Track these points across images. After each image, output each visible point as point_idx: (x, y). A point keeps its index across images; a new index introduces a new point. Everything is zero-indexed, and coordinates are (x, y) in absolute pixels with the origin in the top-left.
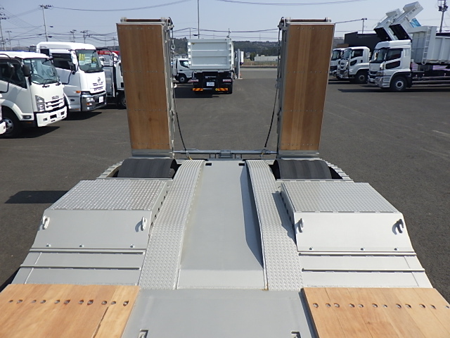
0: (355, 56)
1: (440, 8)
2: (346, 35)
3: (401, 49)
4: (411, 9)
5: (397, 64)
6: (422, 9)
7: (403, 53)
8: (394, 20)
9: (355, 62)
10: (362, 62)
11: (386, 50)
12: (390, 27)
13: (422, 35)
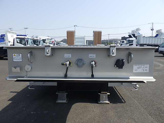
0: (122, 43)
1: (151, 29)
2: (122, 37)
3: (133, 40)
4: (138, 30)
5: (132, 44)
6: (140, 30)
7: (134, 41)
8: (133, 33)
9: (122, 44)
10: (124, 44)
11: (129, 40)
12: (132, 35)
13: (139, 37)
